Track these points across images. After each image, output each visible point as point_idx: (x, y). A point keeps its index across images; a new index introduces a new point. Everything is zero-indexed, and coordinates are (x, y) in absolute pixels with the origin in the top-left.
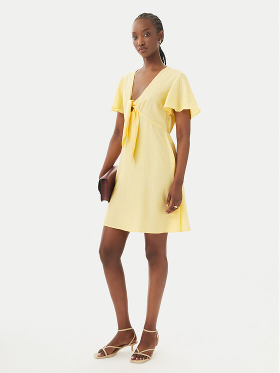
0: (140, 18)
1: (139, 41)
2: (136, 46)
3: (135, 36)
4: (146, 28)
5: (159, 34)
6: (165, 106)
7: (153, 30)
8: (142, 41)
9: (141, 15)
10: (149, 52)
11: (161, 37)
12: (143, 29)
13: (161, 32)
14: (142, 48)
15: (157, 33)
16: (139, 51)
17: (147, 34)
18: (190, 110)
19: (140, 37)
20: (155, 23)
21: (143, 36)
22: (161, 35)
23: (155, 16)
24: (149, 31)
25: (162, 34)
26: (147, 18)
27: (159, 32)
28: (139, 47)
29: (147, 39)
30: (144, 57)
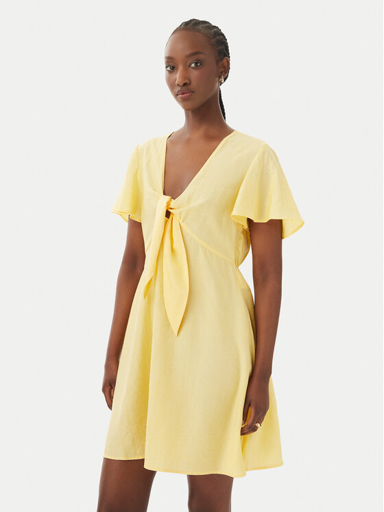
0: (184, 29)
1: (178, 76)
2: (172, 85)
3: (171, 65)
4: (195, 50)
5: (220, 64)
6: (235, 212)
7: (209, 56)
8: (186, 76)
9: (186, 24)
10: (198, 100)
11: (224, 71)
12: (188, 52)
13: (225, 61)
14: (184, 91)
15: (217, 62)
16: (177, 95)
17: (196, 64)
18: (281, 221)
19: (181, 68)
20: (213, 41)
21: (187, 67)
22: (224, 67)
23: (215, 27)
24: (201, 57)
25: (226, 64)
26: (199, 31)
27: (222, 60)
28: (178, 89)
29: (194, 74)
30: (187, 110)
